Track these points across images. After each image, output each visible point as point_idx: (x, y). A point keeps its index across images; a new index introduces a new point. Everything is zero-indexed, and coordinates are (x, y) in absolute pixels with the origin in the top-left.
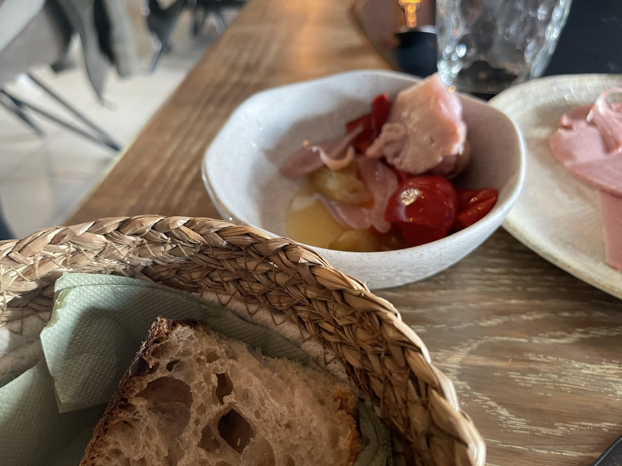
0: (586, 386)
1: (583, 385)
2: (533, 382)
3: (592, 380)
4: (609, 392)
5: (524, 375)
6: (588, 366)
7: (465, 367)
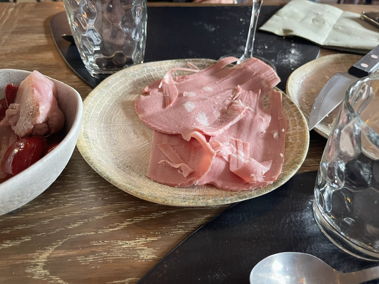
0: (123, 256)
1: (121, 256)
2: (91, 260)
3: (127, 251)
4: (135, 257)
5: (86, 257)
6: (127, 242)
7: (50, 260)
